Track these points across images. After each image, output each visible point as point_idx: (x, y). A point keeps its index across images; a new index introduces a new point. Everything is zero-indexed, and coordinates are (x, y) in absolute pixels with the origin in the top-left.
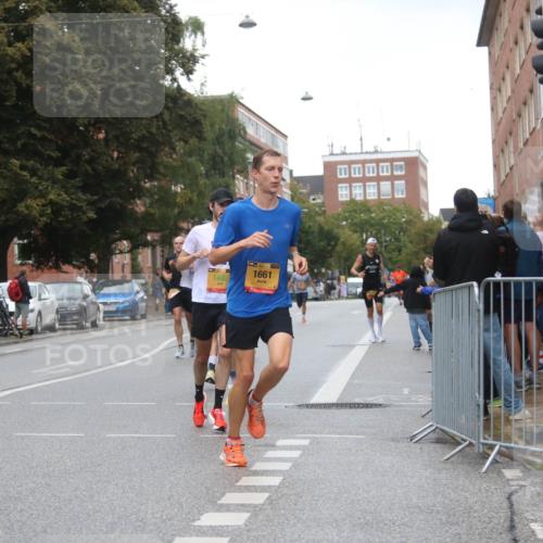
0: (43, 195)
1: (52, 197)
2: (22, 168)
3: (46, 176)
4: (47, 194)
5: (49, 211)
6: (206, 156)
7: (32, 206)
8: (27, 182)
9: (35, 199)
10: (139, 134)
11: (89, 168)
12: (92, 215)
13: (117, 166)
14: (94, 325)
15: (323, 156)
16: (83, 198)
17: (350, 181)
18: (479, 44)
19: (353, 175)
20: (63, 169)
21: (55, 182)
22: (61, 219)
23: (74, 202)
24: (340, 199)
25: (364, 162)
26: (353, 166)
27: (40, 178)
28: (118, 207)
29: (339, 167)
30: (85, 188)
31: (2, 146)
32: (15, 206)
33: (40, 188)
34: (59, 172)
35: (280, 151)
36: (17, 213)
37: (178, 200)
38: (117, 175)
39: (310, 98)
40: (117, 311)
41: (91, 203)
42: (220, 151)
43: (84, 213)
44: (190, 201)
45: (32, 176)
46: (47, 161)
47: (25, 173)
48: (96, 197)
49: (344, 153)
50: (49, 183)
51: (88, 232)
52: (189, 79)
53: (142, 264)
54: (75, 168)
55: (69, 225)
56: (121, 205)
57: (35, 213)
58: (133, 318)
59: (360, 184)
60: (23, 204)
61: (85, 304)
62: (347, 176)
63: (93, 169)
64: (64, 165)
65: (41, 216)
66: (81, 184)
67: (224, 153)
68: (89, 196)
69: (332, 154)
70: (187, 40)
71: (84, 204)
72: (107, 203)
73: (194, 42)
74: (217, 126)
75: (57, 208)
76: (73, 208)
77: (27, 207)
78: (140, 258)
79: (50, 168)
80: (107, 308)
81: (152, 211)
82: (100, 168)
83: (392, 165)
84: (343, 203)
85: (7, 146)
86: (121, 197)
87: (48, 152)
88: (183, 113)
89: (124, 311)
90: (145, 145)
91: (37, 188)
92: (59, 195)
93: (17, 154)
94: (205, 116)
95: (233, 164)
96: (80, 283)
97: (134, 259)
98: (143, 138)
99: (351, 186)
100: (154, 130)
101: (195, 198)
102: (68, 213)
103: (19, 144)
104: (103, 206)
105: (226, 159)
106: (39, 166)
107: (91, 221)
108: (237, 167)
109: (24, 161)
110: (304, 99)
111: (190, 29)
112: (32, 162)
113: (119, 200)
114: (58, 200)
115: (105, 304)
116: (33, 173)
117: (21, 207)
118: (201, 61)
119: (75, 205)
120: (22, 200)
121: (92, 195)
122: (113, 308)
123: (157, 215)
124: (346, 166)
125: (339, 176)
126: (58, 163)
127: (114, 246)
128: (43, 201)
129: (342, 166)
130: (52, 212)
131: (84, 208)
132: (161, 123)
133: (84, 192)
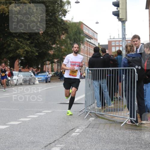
0: (23, 48)
1: (26, 49)
2: (18, 41)
3: (25, 43)
4: (25, 48)
5: (25, 53)
6: (72, 39)
7: (21, 51)
8: (19, 44)
9: (21, 49)
10: (51, 32)
11: (36, 41)
12: (37, 54)
13: (44, 41)
14: (34, 84)
15: (108, 39)
16: (34, 49)
17: (115, 46)
18: (146, 8)
19: (116, 45)
20: (29, 41)
21: (27, 45)
22: (28, 55)
23: (32, 50)
24: (113, 51)
25: (119, 41)
26: (116, 42)
27: (23, 44)
28: (44, 52)
29: (112, 42)
30: (35, 47)
31: (13, 35)
32: (16, 51)
33: (23, 46)
34: (28, 42)
35: (95, 37)
36: (17, 53)
37: (62, 50)
38: (45, 43)
39: (98, 23)
40: (42, 80)
41: (37, 51)
42: (76, 37)
43: (35, 53)
44: (66, 51)
45: (21, 43)
46: (25, 39)
47: (19, 42)
48: (38, 49)
49: (114, 38)
50: (25, 45)
51: (36, 59)
52: (65, 17)
53: (54, 68)
54: (33, 41)
55: (31, 57)
56: (45, 51)
57: (21, 53)
58: (46, 82)
59: (118, 47)
60: (18, 51)
61: (31, 78)
62: (115, 45)
63: (38, 41)
64: (30, 40)
65: (23, 54)
66: (34, 46)
67: (78, 38)
68: (36, 49)
69: (110, 39)
70: (66, 6)
71: (35, 51)
72: (41, 51)
73: (68, 7)
74: (73, 30)
75: (27, 52)
76: (32, 52)
77: (19, 52)
78: (54, 66)
79: (26, 41)
80: (39, 79)
81: (55, 53)
82: (40, 41)
83: (127, 42)
84: (113, 52)
85: (14, 35)
86: (45, 49)
87: (25, 37)
88: (63, 26)
89: (44, 80)
90: (52, 35)
91: (22, 46)
92: (28, 48)
93: (17, 37)
94: (69, 27)
95: (80, 41)
96: (30, 72)
97: (52, 66)
98: (52, 33)
99: (115, 48)
100: (55, 31)
101: (67, 50)
102: (30, 53)
103: (17, 34)
104: (40, 51)
105: (78, 39)
106: (23, 40)
107: (37, 56)
108: (81, 42)
109: (19, 39)
110: (96, 23)
111: (67, 3)
112: (21, 39)
113: (44, 50)
114: (28, 50)
115: (38, 78)
116: (21, 42)
117: (18, 52)
118: (68, 12)
119: (32, 51)
120: (18, 50)
121: (37, 48)
122: (41, 79)
123: (56, 54)
124: (114, 42)
125: (112, 45)
126: (28, 40)
127: (45, 63)
128: (24, 50)
129: (113, 42)
130: (26, 53)
131: (35, 52)
132: (57, 29)
133: (35, 48)
